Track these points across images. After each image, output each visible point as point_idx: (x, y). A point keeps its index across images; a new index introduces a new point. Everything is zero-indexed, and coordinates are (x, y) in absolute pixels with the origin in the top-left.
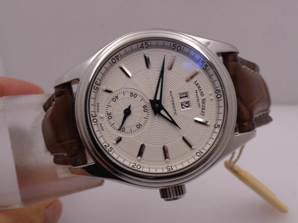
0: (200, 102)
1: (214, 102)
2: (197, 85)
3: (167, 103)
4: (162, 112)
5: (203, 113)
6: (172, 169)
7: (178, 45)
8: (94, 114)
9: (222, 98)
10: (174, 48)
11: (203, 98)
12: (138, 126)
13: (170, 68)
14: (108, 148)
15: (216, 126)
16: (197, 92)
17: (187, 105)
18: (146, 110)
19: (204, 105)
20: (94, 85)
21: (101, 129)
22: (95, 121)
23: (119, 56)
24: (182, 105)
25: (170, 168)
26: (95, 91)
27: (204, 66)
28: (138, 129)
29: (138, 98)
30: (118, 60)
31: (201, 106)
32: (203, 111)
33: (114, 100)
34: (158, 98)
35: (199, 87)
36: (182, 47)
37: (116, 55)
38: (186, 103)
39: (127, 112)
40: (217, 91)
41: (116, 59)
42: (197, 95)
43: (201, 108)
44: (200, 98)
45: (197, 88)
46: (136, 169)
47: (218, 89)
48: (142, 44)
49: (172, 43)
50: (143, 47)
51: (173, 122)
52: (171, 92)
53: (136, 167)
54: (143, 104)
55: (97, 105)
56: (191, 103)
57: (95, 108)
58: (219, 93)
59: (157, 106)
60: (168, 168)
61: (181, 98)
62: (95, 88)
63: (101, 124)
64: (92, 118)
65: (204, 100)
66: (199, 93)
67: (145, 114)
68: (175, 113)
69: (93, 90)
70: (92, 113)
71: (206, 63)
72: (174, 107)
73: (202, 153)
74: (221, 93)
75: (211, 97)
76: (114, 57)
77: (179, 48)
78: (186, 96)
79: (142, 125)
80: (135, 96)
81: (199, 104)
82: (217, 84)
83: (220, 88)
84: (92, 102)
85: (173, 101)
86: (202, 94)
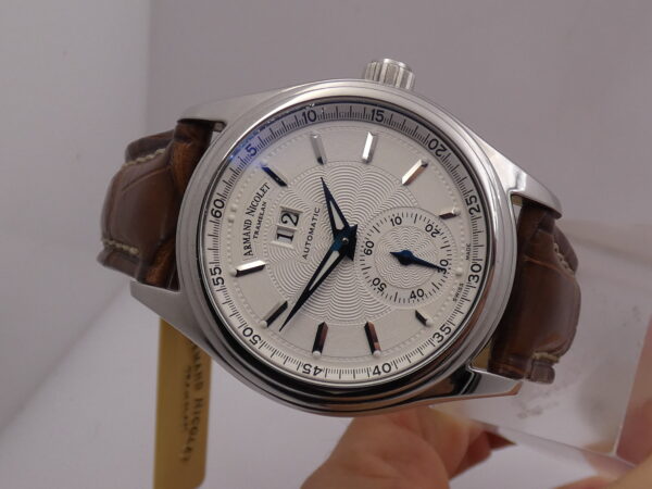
0: (259, 210)
1: (232, 203)
2: (248, 247)
3: (323, 241)
4: (340, 225)
5: (265, 188)
6: (374, 111)
8: (473, 282)
9: (215, 197)
11: (248, 217)
12: (398, 221)
13: (285, 306)
14: (474, 205)
15: (253, 152)
16: (256, 233)
17: (286, 218)
18: (370, 245)
19: (255, 203)
20: (446, 337)
21: (472, 248)
22: (476, 268)
23: (371, 374)
24: (296, 224)
25: (375, 116)
26: (451, 326)
27: (218, 276)
28: (400, 216)
29: (373, 274)
30: (377, 367)
31: (261, 203)
32: (261, 193)
33: (420, 293)
34: (335, 255)
35: (246, 240)
36: (241, 331)
37: (376, 376)
38: (286, 222)
39: (405, 258)
40: (218, 215)
41: (381, 369)
43: (263, 200)
44: (255, 220)
45: (252, 240)
46: (441, 142)
47: (213, 219)
48: (315, 374)
49: (257, 347)
50: (316, 368)
52: (305, 256)
53: (439, 147)
54: (369, 260)
55: (459, 299)
56: (278, 214)
57: (466, 292)
58: (216, 209)
59: (346, 242)
60: (379, 118)
62: (447, 330)
63: (468, 258)
64: (480, 274)
65: (251, 211)
66: (253, 228)
67: (375, 238)
68: (317, 212)
69: (453, 328)
70: (475, 285)
72: (313, 225)
73: (304, 114)
74: (212, 206)
75: (232, 216)
76: (383, 374)
77: (248, 332)
79: (388, 220)
80: (376, 282)
81: (263, 209)
82: (210, 228)
83: (210, 217)
84: (466, 307)
85: (310, 237)
86: (248, 224)
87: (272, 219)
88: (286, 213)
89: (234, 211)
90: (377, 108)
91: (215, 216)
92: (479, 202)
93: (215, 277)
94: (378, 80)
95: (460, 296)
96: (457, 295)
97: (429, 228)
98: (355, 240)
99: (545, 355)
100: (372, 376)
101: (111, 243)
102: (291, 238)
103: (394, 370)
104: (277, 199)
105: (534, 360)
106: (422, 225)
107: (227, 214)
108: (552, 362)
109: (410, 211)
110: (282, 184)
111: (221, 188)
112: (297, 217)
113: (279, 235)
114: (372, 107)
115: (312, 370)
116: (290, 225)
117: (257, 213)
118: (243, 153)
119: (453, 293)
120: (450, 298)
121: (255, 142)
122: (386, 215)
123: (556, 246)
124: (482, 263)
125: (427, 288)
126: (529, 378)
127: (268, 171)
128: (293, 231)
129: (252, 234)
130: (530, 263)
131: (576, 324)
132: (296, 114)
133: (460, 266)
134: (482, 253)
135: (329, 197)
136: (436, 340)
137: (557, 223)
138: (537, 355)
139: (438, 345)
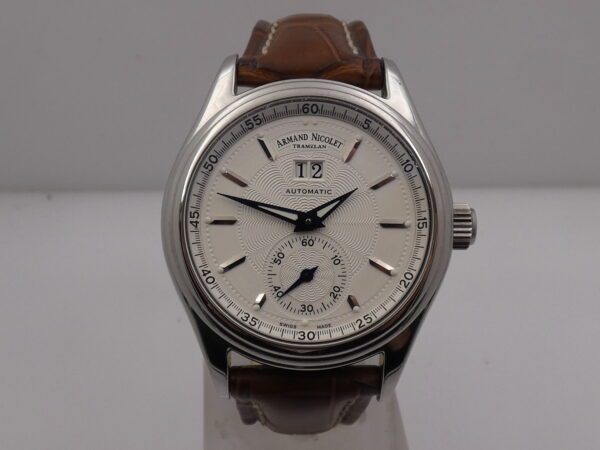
0: (318, 143)
2: (284, 142)
3: (305, 205)
4: (321, 214)
6: (425, 219)
7: (207, 160)
8: (299, 335)
9: (319, 104)
10: (210, 168)
12: (337, 262)
13: (243, 185)
14: (364, 322)
15: (366, 126)
16: (299, 146)
17: (317, 168)
18: (311, 243)
20: (247, 323)
21: (328, 329)
22: (311, 336)
23: (203, 268)
24: (314, 177)
25: (421, 222)
26: (257, 325)
27: (254, 123)
28: (341, 263)
29: (287, 251)
30: (209, 272)
31: (324, 144)
32: (333, 142)
33: (280, 294)
34: (294, 217)
35: (290, 139)
36: (212, 153)
37: (201, 274)
38: (314, 169)
39: (307, 276)
40: (305, 110)
41: (208, 276)
44: (309, 142)
45: (291, 143)
46: (411, 281)
47: (301, 107)
49: (202, 169)
50: (197, 222)
51: (343, 199)
53: (407, 281)
54: (298, 245)
55: (283, 327)
56: (317, 159)
57: (289, 332)
58: (310, 107)
59: (308, 223)
60: (421, 225)
61: (301, 176)
62: (253, 323)
63: (319, 327)
64: (306, 340)
66: (301, 143)
67: (318, 245)
68: (328, 192)
69: (256, 327)
70: (296, 338)
71: (251, 117)
72: (317, 192)
73: (408, 161)
74: (311, 103)
76: (204, 278)
77: (213, 159)
78: (301, 165)
79: (336, 254)
80: (281, 256)
82: (292, 106)
83: (301, 104)
84: (276, 334)
85: (305, 191)
86: (304, 137)
87: (309, 156)
88: (318, 165)
90: (428, 221)
91: (303, 108)
92: (367, 325)
93: (252, 121)
94: (455, 221)
95: (285, 328)
96: (286, 325)
97: (337, 289)
98: (312, 230)
100: (200, 270)
103: (209, 286)
106: (338, 282)
107: (309, 119)
111: (328, 107)
112: (320, 177)
114: (428, 217)
115: (194, 220)
116: (311, 172)
117: (315, 142)
118: (363, 119)
119: (286, 322)
120: (281, 320)
121: (374, 125)
122: (339, 250)
124: (316, 340)
128: (307, 176)
132: (407, 154)
134: (325, 337)
136: (243, 316)
138: (255, 405)
139: (239, 318)
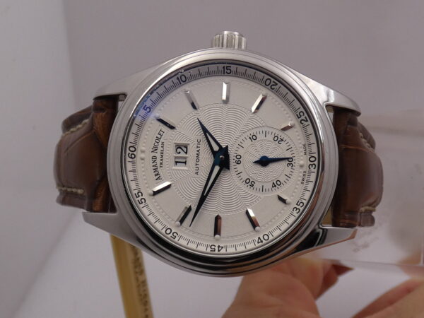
0: (160, 148)
1: (141, 147)
2: (157, 175)
3: (207, 160)
4: (216, 148)
5: (161, 133)
6: (224, 67)
8: (312, 169)
9: (129, 145)
10: (175, 234)
11: (154, 154)
12: (254, 138)
13: (189, 209)
14: (303, 118)
15: (148, 110)
16: (161, 164)
17: (179, 150)
18: (238, 157)
19: (156, 144)
20: (301, 209)
21: (307, 146)
22: (313, 159)
23: (256, 243)
24: (186, 153)
25: (226, 70)
26: (303, 201)
27: (141, 197)
28: (255, 134)
29: (244, 177)
30: (259, 238)
31: (160, 143)
32: (159, 136)
33: (279, 183)
34: (217, 169)
35: (155, 170)
36: (163, 231)
37: (260, 244)
38: (180, 152)
39: (264, 162)
40: (133, 157)
41: (262, 239)
42: (161, 160)
43: (161, 140)
44: (158, 155)
45: (159, 169)
46: (272, 80)
47: (131, 160)
48: (219, 251)
49: (176, 240)
50: (219, 247)
52: (197, 173)
53: (272, 83)
54: (240, 167)
55: (305, 182)
56: (173, 148)
57: (309, 177)
58: (131, 153)
59: (222, 159)
60: (229, 71)
62: (301, 204)
63: (305, 154)
64: (316, 163)
65: (155, 149)
66: (158, 161)
67: (241, 152)
68: (199, 142)
69: (305, 202)
71: (137, 200)
72: (198, 151)
73: (178, 78)
74: (128, 151)
75: (143, 155)
76: (264, 242)
77: (168, 231)
79: (248, 138)
80: (248, 181)
81: (162, 147)
82: (129, 167)
83: (128, 159)
84: (311, 186)
85: (198, 160)
86: (154, 159)
87: (170, 152)
88: (179, 147)
89: (143, 152)
90: (225, 65)
91: (131, 158)
92: (306, 115)
93: (139, 199)
94: (223, 46)
95: (306, 180)
96: (303, 179)
97: (276, 139)
98: (228, 156)
99: (367, 208)
100: (257, 245)
101: (63, 189)
102: (185, 163)
103: (271, 238)
104: (171, 138)
105: (361, 213)
106: (270, 137)
107: (139, 155)
108: (371, 211)
109: (261, 130)
110: (172, 127)
111: (132, 138)
112: (186, 147)
113: (176, 162)
114: (223, 65)
115: (217, 249)
116: (183, 154)
117: (159, 151)
118: (142, 112)
119: (301, 179)
120: (299, 183)
121: (148, 103)
122: (245, 135)
123: (361, 134)
124: (316, 155)
125: (282, 179)
126: (360, 225)
127: (161, 121)
128: (185, 158)
129: (158, 165)
130: (346, 149)
131: (382, 184)
132: (173, 79)
133: (301, 160)
134: (314, 148)
135: (205, 131)
136: (295, 212)
137: (360, 119)
138: (363, 209)
139: (297, 215)
